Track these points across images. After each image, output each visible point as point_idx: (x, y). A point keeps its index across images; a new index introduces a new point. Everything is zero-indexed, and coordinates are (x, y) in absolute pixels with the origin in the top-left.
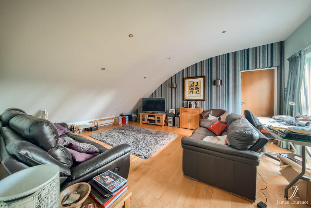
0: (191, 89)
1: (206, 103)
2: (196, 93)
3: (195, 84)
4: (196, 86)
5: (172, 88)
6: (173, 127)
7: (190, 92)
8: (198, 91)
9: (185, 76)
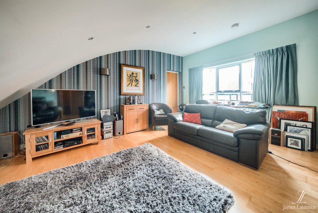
0: (130, 81)
1: (145, 98)
2: (136, 86)
3: (134, 75)
4: (136, 77)
5: (101, 74)
6: (115, 137)
7: (129, 84)
8: (138, 83)
9: (122, 62)
